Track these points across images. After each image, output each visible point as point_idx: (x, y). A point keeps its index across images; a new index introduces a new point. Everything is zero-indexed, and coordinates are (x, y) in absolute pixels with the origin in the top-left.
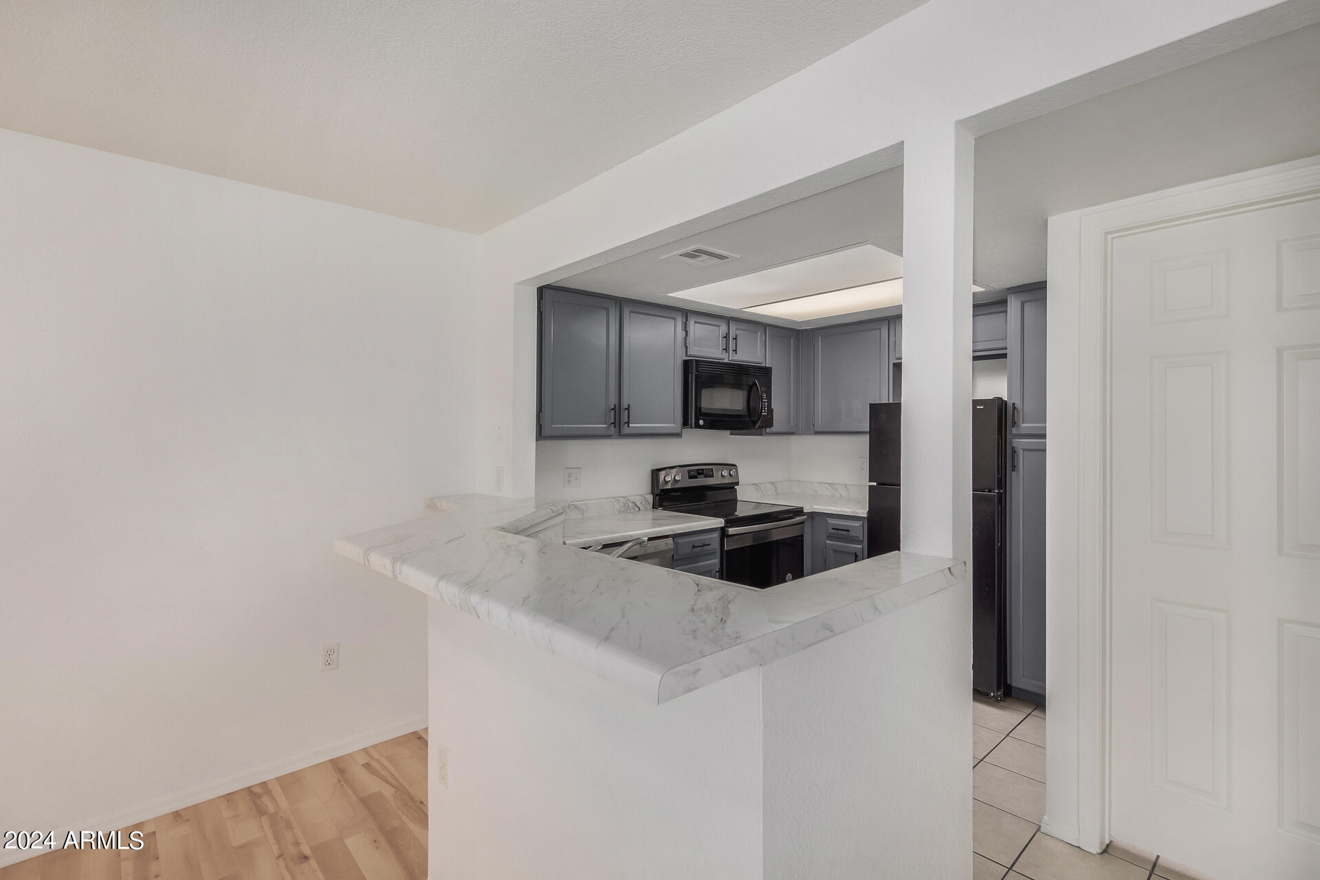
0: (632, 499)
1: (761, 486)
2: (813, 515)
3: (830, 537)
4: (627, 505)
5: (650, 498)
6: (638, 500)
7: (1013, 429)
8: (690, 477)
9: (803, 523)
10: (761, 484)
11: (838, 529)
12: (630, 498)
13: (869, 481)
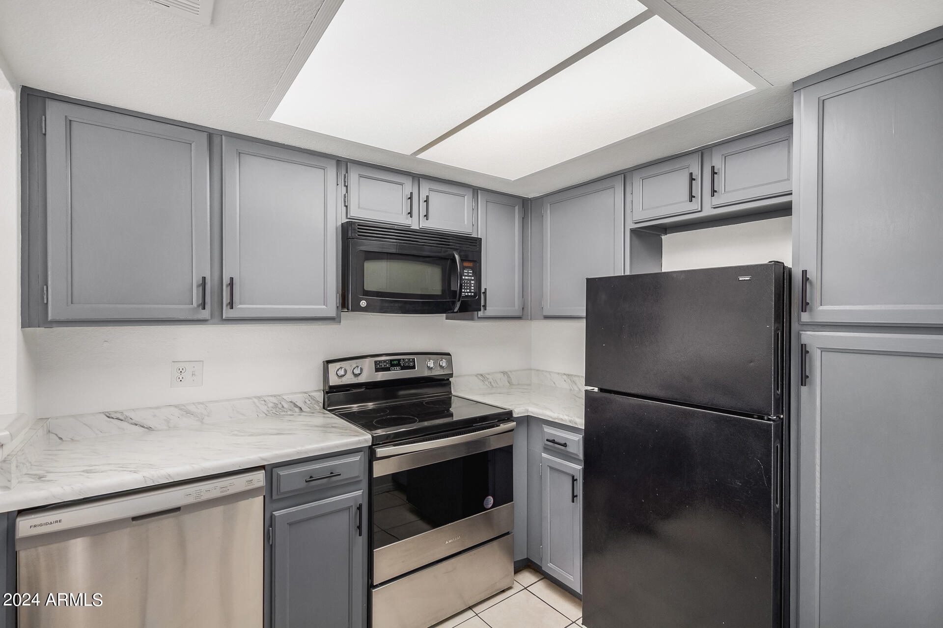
0: (289, 398)
1: (488, 376)
2: (528, 421)
3: (546, 449)
4: (280, 406)
5: (320, 396)
6: (299, 400)
7: (803, 314)
8: (377, 370)
9: (512, 430)
10: (489, 374)
11: (553, 441)
12: (285, 397)
13: (586, 385)
